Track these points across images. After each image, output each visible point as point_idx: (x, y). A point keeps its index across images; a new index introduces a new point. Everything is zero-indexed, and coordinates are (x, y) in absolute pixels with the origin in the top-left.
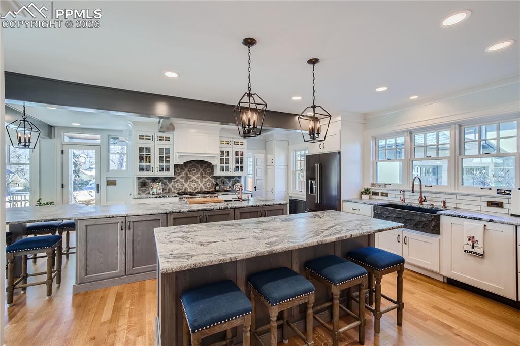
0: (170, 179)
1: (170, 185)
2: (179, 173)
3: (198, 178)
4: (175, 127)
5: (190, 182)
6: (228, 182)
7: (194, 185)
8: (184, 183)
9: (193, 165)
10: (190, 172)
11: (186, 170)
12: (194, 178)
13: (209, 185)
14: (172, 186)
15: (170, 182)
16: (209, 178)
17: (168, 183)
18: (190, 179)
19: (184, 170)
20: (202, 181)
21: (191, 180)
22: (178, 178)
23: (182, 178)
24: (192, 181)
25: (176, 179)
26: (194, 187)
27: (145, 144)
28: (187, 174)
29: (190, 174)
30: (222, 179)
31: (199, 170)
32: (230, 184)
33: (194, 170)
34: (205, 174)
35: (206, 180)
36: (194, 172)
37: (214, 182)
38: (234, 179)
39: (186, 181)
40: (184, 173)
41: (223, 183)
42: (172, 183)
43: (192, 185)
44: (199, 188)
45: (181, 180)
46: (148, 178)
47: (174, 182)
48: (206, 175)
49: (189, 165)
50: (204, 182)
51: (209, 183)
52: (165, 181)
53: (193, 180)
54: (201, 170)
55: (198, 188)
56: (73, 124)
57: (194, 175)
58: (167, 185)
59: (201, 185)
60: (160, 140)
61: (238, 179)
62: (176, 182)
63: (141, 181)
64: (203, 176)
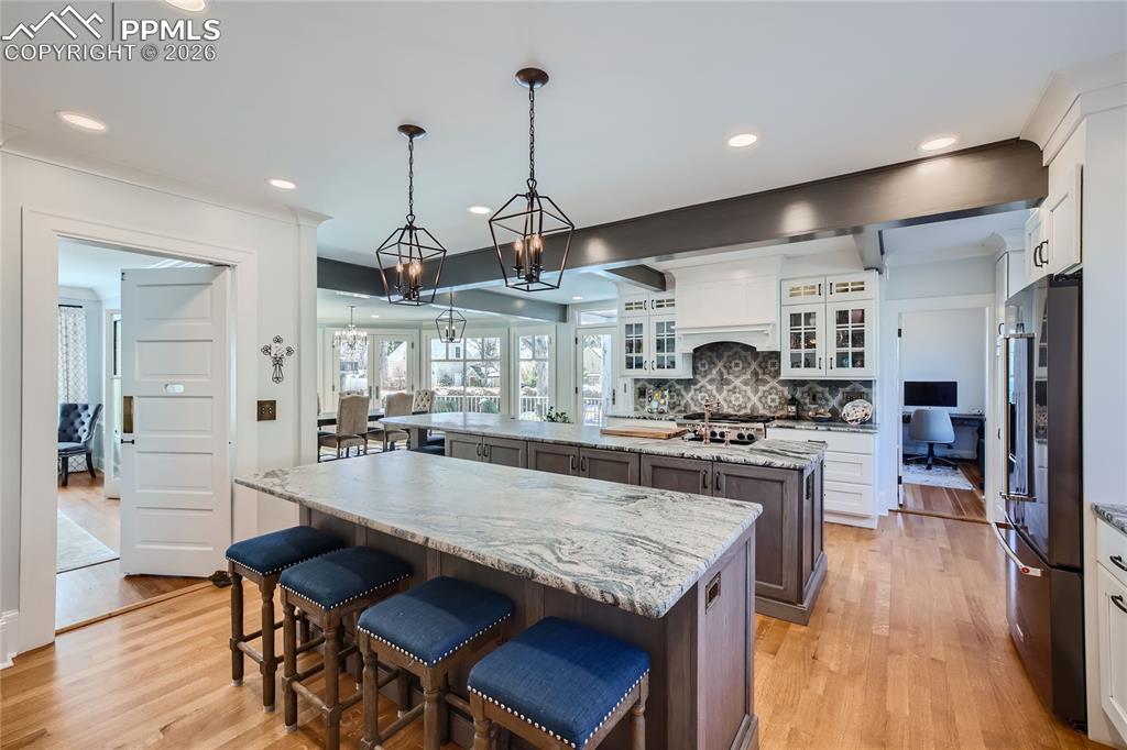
0: (688, 383)
1: (688, 397)
2: (705, 371)
3: (746, 384)
4: (675, 275)
5: (729, 391)
6: (827, 395)
7: (737, 399)
8: (715, 392)
9: (736, 353)
10: (728, 368)
11: (720, 365)
12: (738, 382)
13: (774, 400)
14: (692, 399)
15: (687, 389)
16: (774, 383)
17: (683, 392)
18: (728, 384)
19: (715, 365)
20: (757, 391)
21: (731, 387)
22: (703, 382)
23: (711, 381)
24: (733, 391)
25: (700, 384)
26: (737, 403)
27: (635, 317)
28: (721, 374)
29: (729, 374)
30: (810, 389)
31: (749, 364)
32: (834, 402)
33: (737, 365)
34: (764, 373)
35: (766, 388)
36: (737, 369)
37: (786, 393)
38: (848, 389)
39: (719, 390)
40: (714, 372)
41: (814, 399)
42: (692, 392)
43: (733, 399)
44: (749, 406)
45: (709, 387)
46: (650, 381)
47: (696, 390)
48: (766, 377)
49: (725, 354)
50: (760, 394)
51: (774, 396)
52: (678, 387)
53: (735, 388)
54: (754, 365)
55: (745, 407)
56: (575, 298)
57: (737, 377)
58: (682, 396)
59: (755, 399)
60: (658, 306)
61: (864, 390)
62: (700, 390)
63: (638, 386)
64: (757, 380)
